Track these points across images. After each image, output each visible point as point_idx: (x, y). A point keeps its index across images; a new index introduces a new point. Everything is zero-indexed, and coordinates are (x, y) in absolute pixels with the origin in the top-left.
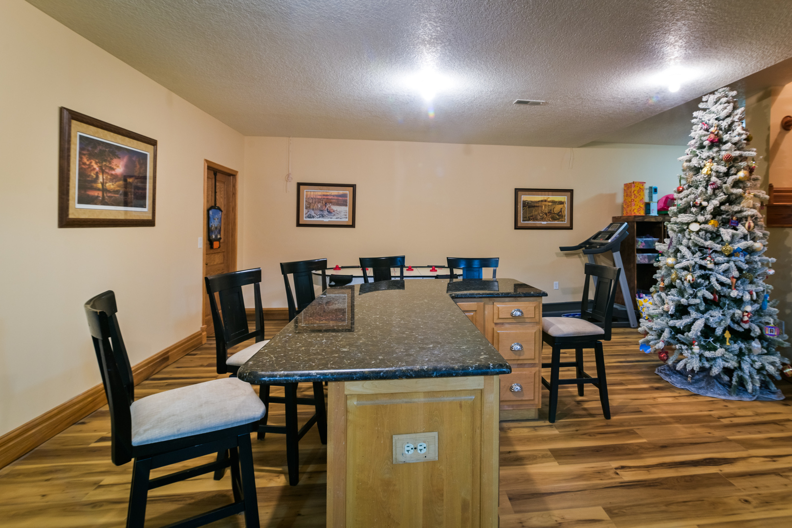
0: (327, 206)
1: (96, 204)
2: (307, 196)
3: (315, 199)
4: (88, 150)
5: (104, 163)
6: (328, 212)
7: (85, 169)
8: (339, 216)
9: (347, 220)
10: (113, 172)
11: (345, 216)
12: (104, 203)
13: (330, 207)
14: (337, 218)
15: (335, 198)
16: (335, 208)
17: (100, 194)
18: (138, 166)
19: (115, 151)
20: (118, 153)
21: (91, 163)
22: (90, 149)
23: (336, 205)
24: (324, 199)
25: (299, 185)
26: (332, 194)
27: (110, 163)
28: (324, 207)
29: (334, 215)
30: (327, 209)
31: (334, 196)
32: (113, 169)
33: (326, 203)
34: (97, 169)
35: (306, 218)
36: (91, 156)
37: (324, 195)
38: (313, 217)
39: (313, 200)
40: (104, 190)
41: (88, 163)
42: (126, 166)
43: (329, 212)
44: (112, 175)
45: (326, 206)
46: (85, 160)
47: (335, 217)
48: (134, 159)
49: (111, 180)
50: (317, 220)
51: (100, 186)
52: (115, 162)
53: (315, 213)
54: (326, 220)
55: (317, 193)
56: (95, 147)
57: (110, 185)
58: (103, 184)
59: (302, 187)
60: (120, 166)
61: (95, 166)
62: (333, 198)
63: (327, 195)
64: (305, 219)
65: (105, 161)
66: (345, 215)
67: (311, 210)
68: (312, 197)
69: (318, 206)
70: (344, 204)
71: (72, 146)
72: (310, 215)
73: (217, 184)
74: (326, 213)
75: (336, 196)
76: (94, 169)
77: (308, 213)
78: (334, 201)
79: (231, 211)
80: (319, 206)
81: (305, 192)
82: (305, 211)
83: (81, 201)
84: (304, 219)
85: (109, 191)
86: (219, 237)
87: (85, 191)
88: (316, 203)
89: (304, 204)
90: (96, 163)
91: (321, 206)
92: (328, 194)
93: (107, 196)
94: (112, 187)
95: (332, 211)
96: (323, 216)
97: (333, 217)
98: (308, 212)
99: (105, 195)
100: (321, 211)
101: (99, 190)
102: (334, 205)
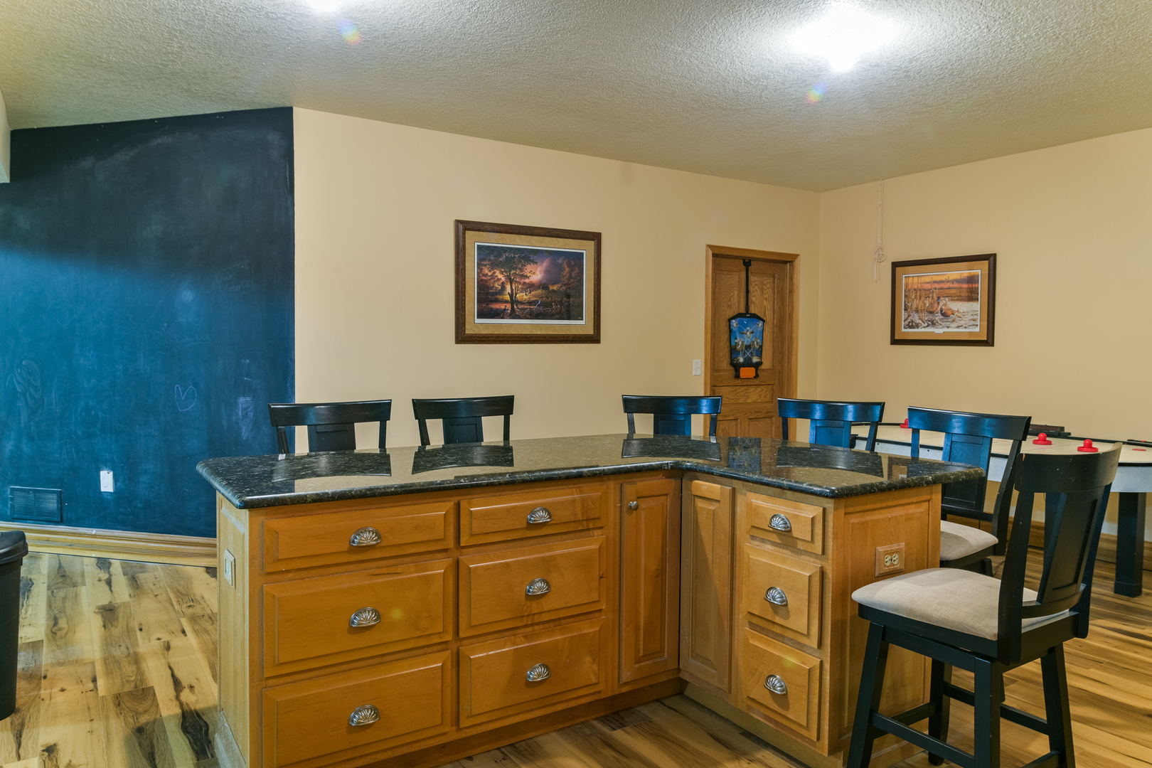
0: (941, 304)
1: (503, 318)
2: (906, 286)
3: (920, 290)
4: (490, 260)
5: (512, 272)
6: (943, 314)
7: (486, 281)
8: (962, 322)
9: (977, 329)
10: (527, 281)
11: (973, 322)
12: (513, 315)
13: (945, 305)
14: (958, 327)
15: (956, 285)
16: (955, 306)
17: (509, 306)
18: (567, 269)
19: (529, 256)
20: (532, 257)
21: (494, 273)
22: (492, 258)
23: (958, 300)
24: (935, 289)
25: (895, 265)
26: (951, 278)
27: (521, 270)
28: (936, 304)
29: (954, 321)
30: (941, 310)
31: (952, 282)
32: (527, 277)
33: (939, 298)
34: (503, 279)
35: (905, 328)
36: (494, 265)
37: (935, 282)
38: (917, 326)
39: (916, 293)
40: (513, 301)
41: (490, 274)
42: (547, 272)
43: (945, 315)
44: (525, 283)
45: (938, 303)
46: (486, 271)
47: (955, 324)
48: (560, 261)
49: (523, 290)
50: (923, 331)
51: (508, 297)
52: (529, 269)
53: (920, 319)
54: (939, 331)
55: (923, 279)
56: (500, 255)
57: (522, 296)
58: (511, 296)
59: (898, 269)
60: (538, 272)
61: (500, 276)
62: (952, 286)
63: (941, 282)
64: (903, 330)
65: (515, 269)
66: (974, 320)
67: (914, 313)
68: (915, 287)
69: (925, 305)
70: (972, 297)
71: (468, 259)
72: (912, 322)
73: (752, 279)
74: (938, 317)
75: (958, 281)
76: (499, 280)
77: (909, 320)
78: (953, 291)
79: (788, 320)
80: (928, 305)
81: (904, 278)
82: (904, 315)
83: (481, 315)
84: (904, 332)
85: (522, 303)
86: (755, 360)
87: (487, 305)
88: (922, 299)
89: (901, 301)
90: (501, 273)
91: (931, 305)
92: (943, 278)
93: (518, 308)
94: (525, 297)
95: (949, 312)
96: (933, 324)
97: (951, 325)
98: (909, 316)
99: (515, 307)
100: (931, 313)
101: (506, 302)
102: (952, 300)
